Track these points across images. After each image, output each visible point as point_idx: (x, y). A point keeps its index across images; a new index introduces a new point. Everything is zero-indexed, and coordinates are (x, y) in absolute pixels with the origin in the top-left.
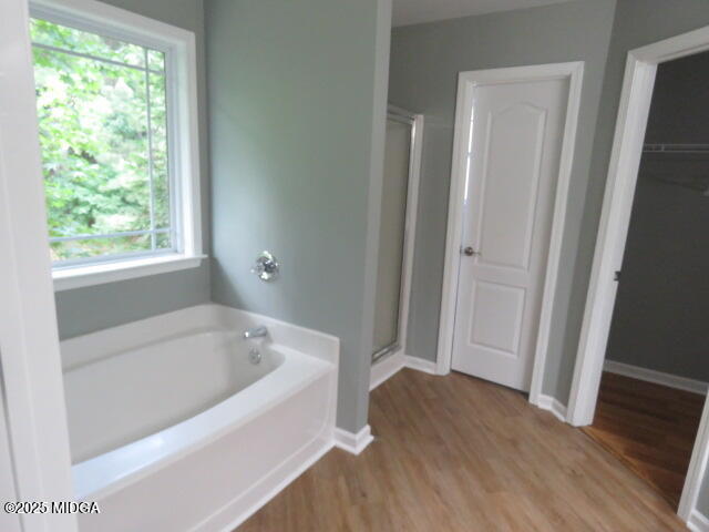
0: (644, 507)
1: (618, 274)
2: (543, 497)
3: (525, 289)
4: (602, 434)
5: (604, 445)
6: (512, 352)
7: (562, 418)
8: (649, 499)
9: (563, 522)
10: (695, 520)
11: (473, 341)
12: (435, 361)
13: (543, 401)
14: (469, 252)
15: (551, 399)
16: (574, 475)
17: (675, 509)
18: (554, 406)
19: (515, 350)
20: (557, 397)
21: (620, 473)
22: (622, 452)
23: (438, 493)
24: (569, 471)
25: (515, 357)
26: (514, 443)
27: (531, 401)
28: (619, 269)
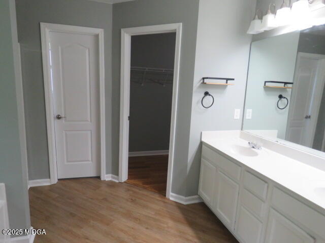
0: (158, 200)
1: (129, 117)
2: (129, 215)
3: (91, 131)
4: (132, 181)
5: (135, 185)
6: (89, 161)
7: (117, 181)
8: (157, 196)
9: (139, 219)
10: (172, 196)
11: (68, 161)
12: (50, 178)
13: (107, 177)
14: (59, 117)
15: (111, 175)
16: (133, 201)
17: (165, 196)
18: (112, 177)
19: (90, 159)
20: (113, 173)
21: (145, 192)
22: (141, 184)
23: (87, 239)
24: (130, 200)
25: (91, 162)
26: (105, 199)
27: (102, 179)
28: (129, 115)
